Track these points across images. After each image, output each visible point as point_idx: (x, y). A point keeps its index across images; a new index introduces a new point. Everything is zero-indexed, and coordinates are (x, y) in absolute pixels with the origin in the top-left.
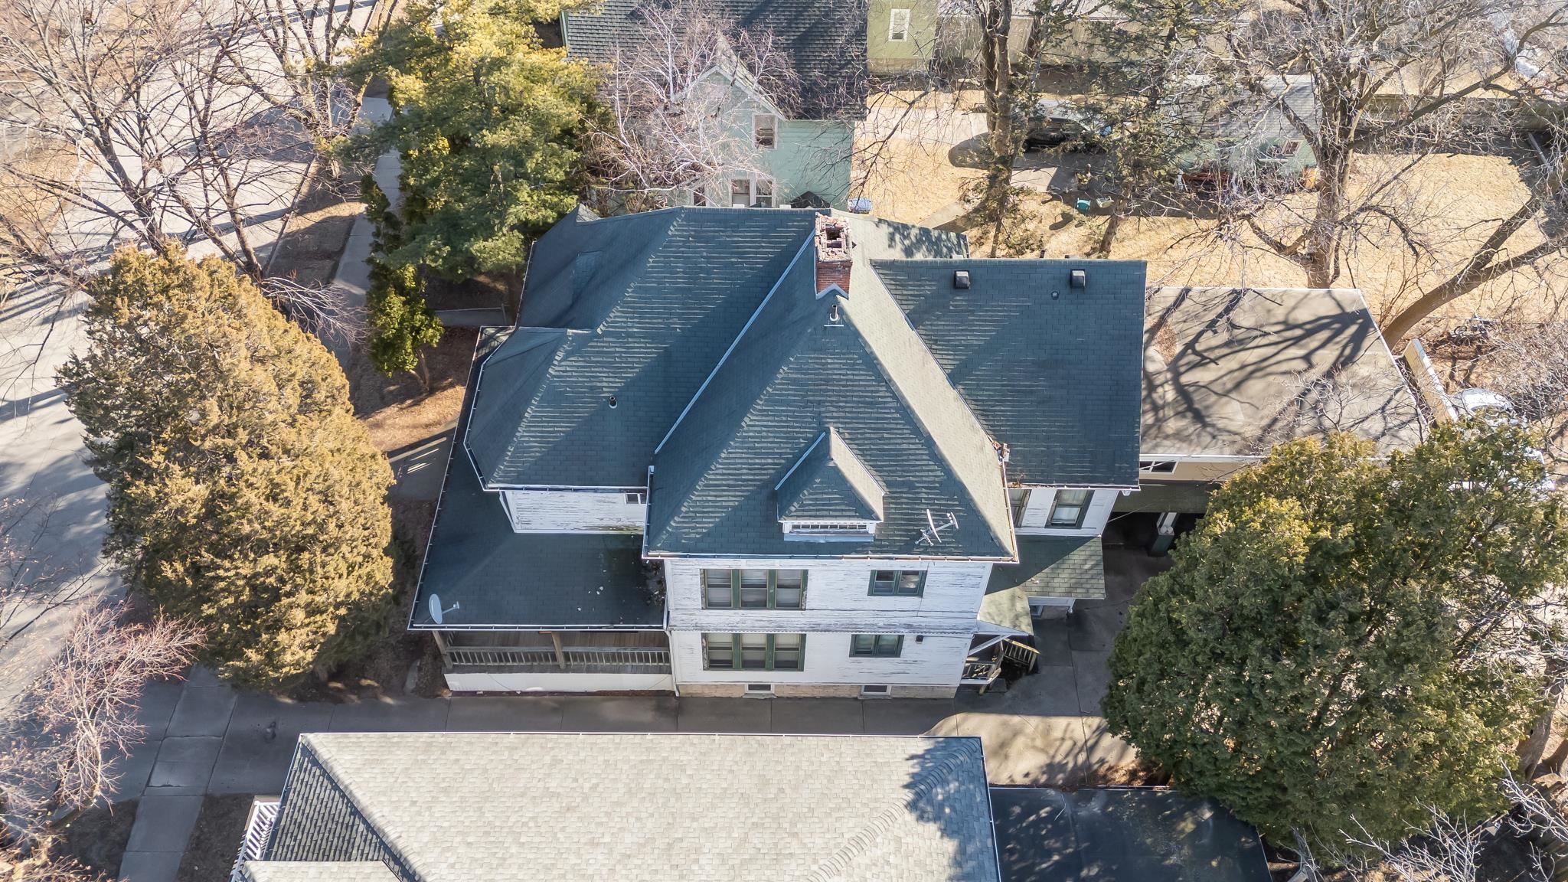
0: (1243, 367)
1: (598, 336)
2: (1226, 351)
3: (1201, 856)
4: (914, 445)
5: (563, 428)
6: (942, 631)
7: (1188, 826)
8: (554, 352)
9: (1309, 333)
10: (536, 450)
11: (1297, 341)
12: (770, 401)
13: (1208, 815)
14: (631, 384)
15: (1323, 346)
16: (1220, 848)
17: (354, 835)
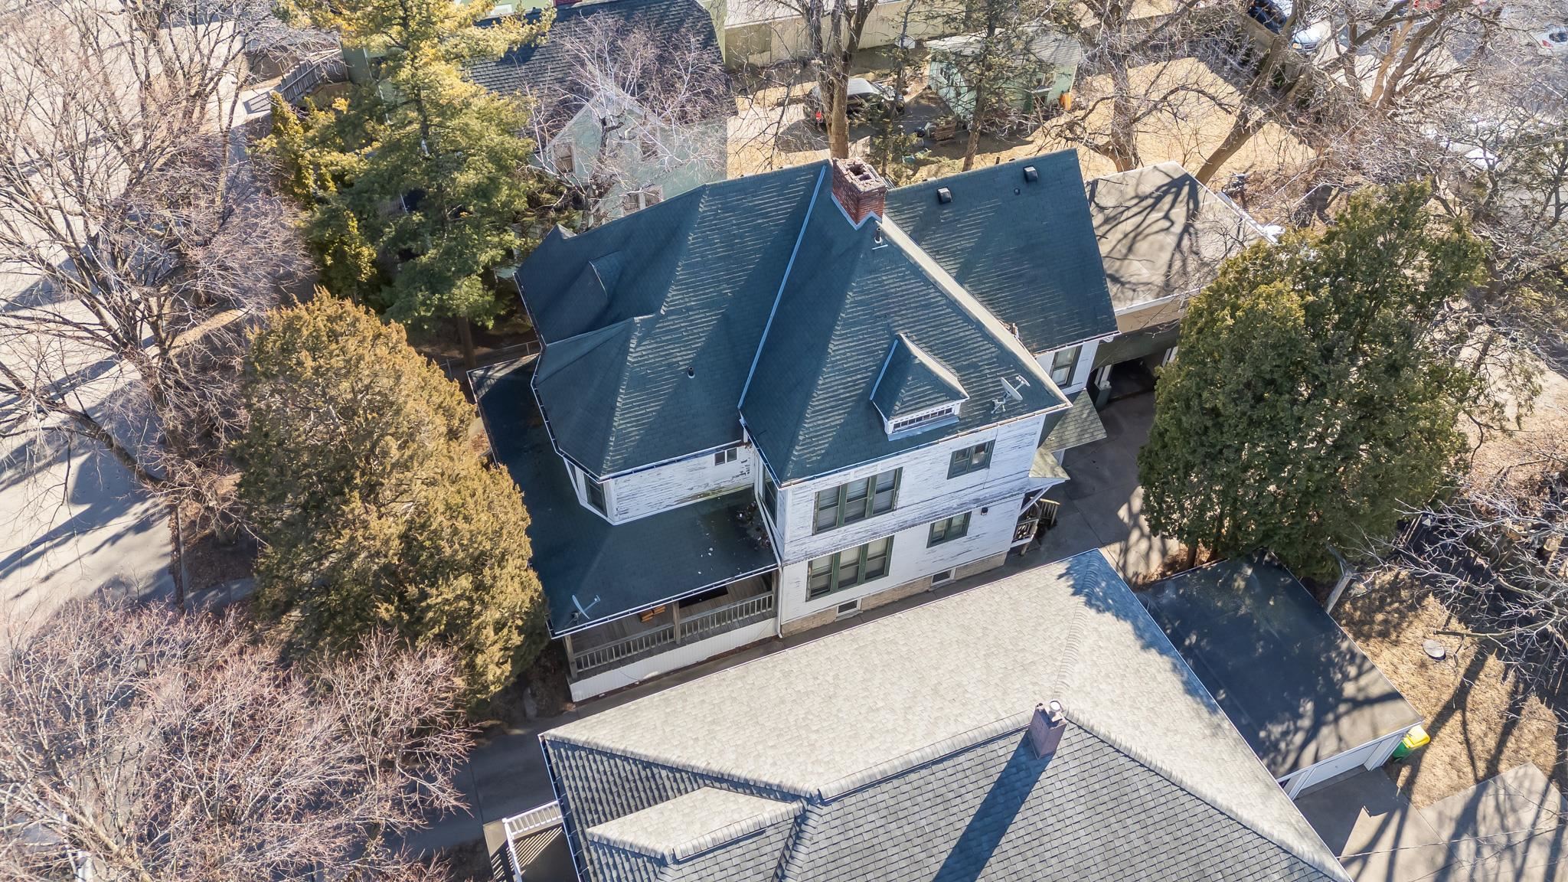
0: (1126, 236)
1: (662, 317)
2: (1107, 227)
3: (1261, 601)
4: (970, 332)
5: (654, 407)
6: (1002, 497)
7: (1240, 584)
8: (628, 340)
9: (1159, 199)
10: (635, 433)
11: (1153, 207)
12: (847, 325)
13: (1249, 572)
14: (702, 352)
15: (1172, 206)
16: (1270, 591)
17: (659, 782)
